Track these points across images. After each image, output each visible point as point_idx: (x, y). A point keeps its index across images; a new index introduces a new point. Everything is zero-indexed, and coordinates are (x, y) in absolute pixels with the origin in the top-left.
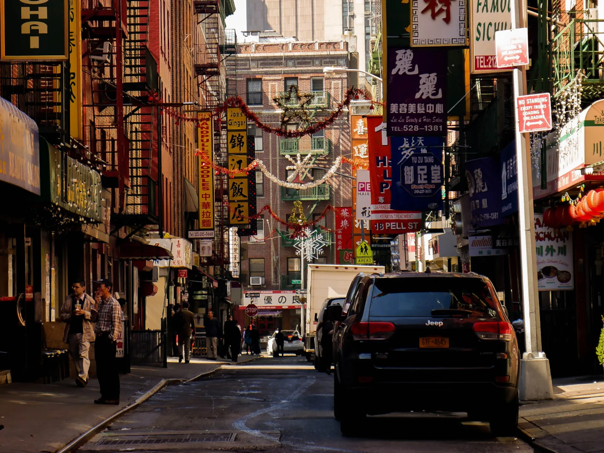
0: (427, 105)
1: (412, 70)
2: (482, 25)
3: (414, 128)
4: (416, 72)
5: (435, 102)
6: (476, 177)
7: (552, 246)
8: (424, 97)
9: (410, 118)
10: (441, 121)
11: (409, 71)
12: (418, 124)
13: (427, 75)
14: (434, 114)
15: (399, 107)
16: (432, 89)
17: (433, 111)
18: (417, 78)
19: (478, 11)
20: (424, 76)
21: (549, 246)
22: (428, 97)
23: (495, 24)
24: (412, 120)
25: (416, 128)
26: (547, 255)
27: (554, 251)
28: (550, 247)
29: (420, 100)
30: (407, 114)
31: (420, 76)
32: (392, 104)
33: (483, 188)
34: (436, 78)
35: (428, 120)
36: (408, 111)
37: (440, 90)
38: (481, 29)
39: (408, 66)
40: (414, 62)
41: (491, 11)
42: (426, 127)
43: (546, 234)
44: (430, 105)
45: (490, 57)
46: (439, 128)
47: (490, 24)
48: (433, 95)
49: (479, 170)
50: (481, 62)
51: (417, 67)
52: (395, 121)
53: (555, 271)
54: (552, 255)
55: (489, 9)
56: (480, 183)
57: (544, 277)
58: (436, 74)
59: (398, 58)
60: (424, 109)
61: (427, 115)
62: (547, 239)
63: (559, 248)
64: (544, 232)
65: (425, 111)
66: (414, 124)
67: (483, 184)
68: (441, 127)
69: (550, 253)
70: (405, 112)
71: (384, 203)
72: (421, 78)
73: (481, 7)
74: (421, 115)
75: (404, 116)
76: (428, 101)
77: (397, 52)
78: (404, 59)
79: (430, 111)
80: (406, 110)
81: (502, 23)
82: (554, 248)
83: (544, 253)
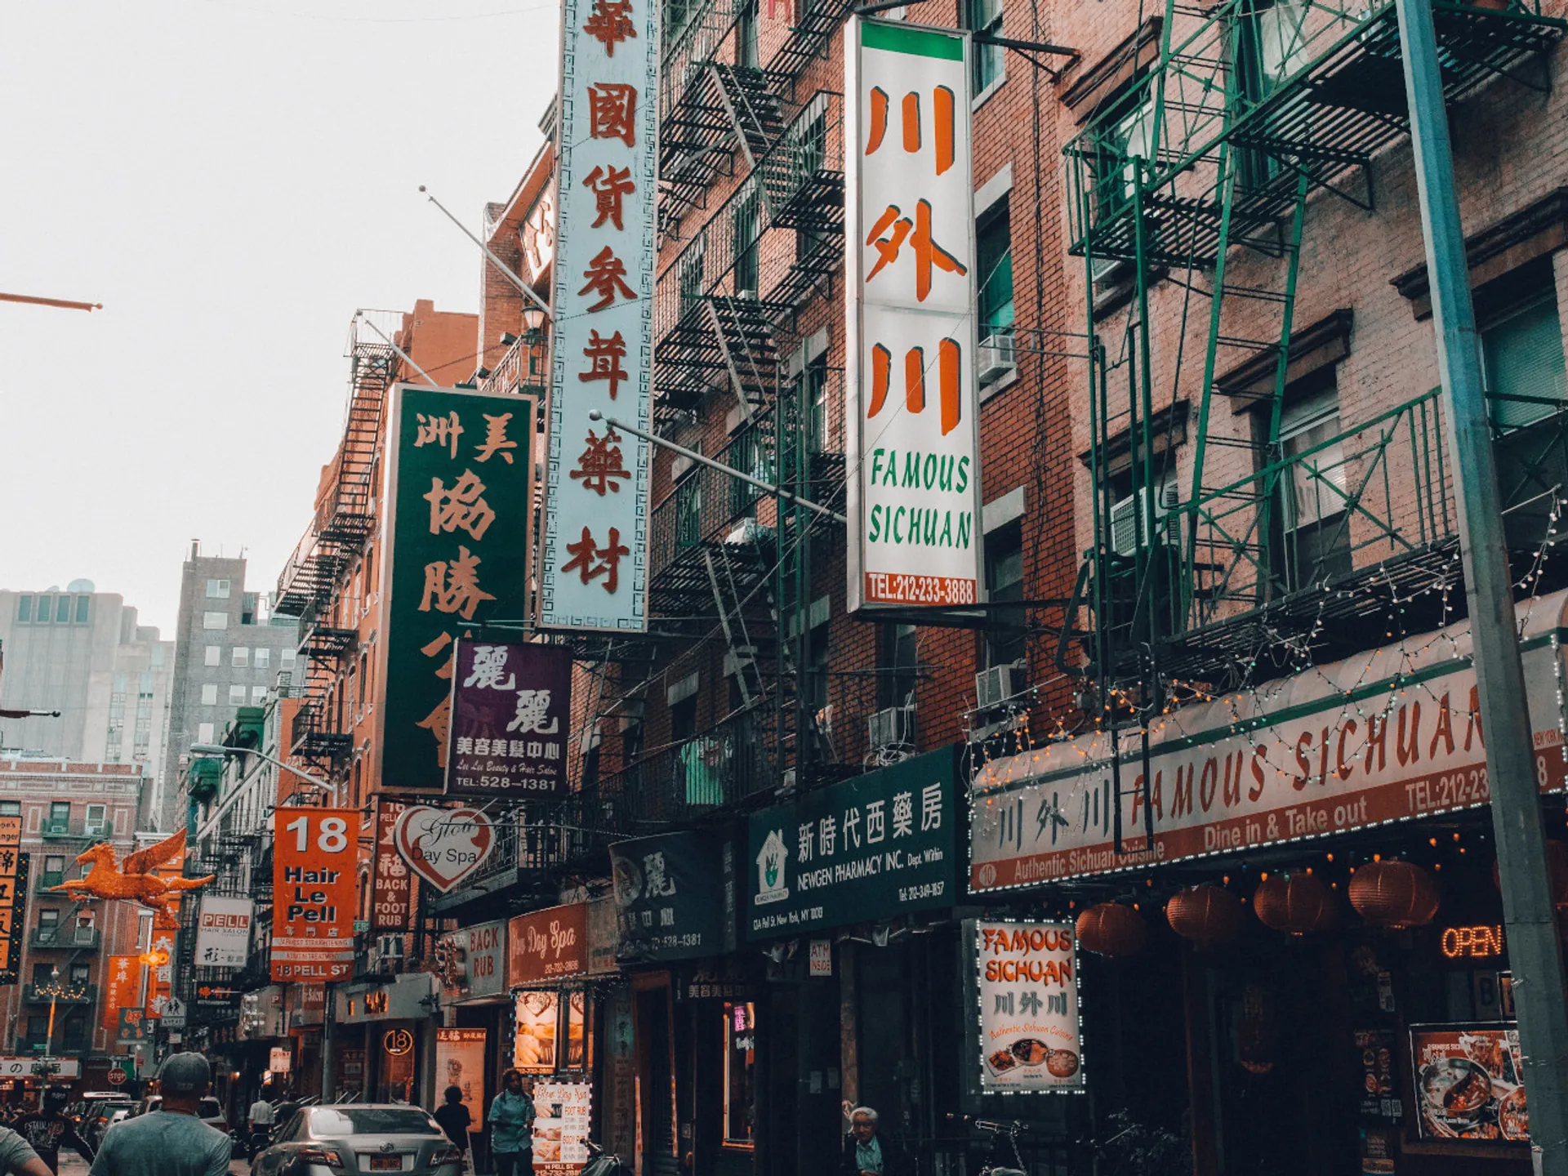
0: (530, 744)
1: (505, 681)
2: (884, 511)
3: (500, 782)
4: (511, 685)
5: (544, 739)
6: (648, 868)
7: (1034, 994)
8: (524, 730)
9: (495, 764)
10: (554, 772)
11: (498, 683)
12: (509, 775)
13: (533, 692)
14: (541, 760)
15: (474, 744)
16: (539, 718)
17: (539, 755)
18: (512, 697)
19: (874, 482)
20: (525, 695)
21: (1029, 992)
22: (532, 731)
23: (912, 511)
24: (498, 769)
25: (506, 782)
26: (1023, 1011)
27: (1040, 1004)
28: (1029, 996)
29: (516, 735)
30: (489, 757)
31: (519, 693)
32: (462, 738)
33: (665, 889)
34: (548, 699)
35: (529, 770)
36: (490, 752)
37: (555, 720)
38: (881, 518)
39: (497, 674)
40: (507, 669)
41: (903, 485)
42: (525, 781)
43: (1021, 965)
44: (535, 744)
45: (899, 578)
46: (550, 785)
47: (902, 510)
48: (541, 726)
49: (658, 856)
50: (881, 585)
51: (512, 677)
52: (466, 767)
53: (1043, 1050)
54: (1034, 1013)
55: (899, 480)
56: (658, 879)
57: (1017, 1064)
58: (548, 692)
59: (477, 659)
60: (522, 750)
61: (529, 761)
62: (1022, 977)
63: (1050, 998)
64: (1015, 961)
65: (525, 754)
66: (501, 775)
67: (667, 881)
68: (553, 783)
69: (1030, 1009)
70: (486, 753)
71: (293, 936)
72: (519, 697)
73: (880, 475)
74: (517, 761)
75: (483, 760)
76: (531, 736)
77: (476, 649)
78: (489, 663)
79: (534, 755)
80: (487, 749)
81: (928, 512)
82: (1039, 997)
83: (1018, 1007)
